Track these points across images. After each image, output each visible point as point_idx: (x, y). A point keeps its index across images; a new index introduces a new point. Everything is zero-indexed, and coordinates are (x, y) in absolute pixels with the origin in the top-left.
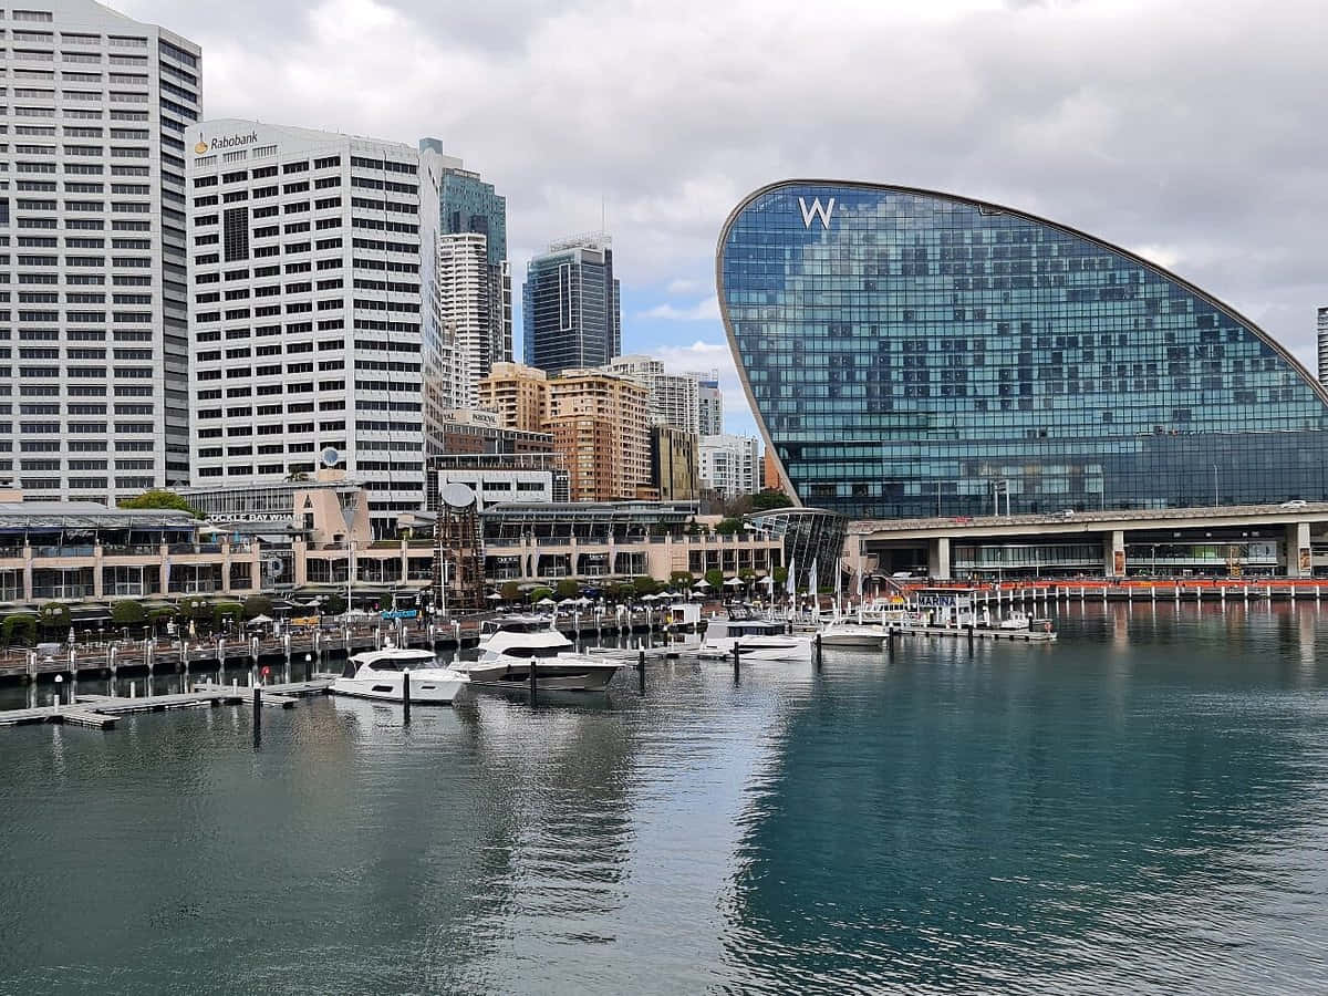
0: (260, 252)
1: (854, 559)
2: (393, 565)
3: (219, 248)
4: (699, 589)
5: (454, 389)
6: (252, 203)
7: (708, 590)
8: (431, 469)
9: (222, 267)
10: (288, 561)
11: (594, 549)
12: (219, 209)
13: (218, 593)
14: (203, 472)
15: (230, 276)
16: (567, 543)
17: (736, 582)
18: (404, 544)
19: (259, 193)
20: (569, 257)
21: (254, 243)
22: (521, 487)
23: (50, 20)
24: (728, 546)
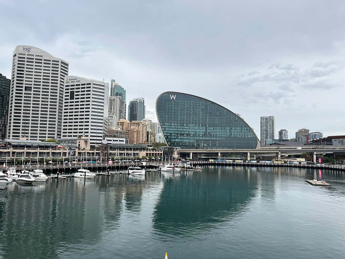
0: (76, 99)
1: (176, 155)
2: (93, 153)
3: (69, 97)
4: (147, 159)
5: (113, 123)
6: (75, 90)
7: (149, 160)
8: (104, 137)
9: (69, 101)
10: (75, 152)
11: (129, 152)
12: (69, 91)
13: (60, 157)
14: (63, 136)
15: (70, 102)
16: (125, 151)
17: (154, 158)
18: (95, 150)
19: (76, 89)
20: (137, 101)
21: (75, 97)
22: (120, 141)
23: (42, 57)
24: (153, 152)
